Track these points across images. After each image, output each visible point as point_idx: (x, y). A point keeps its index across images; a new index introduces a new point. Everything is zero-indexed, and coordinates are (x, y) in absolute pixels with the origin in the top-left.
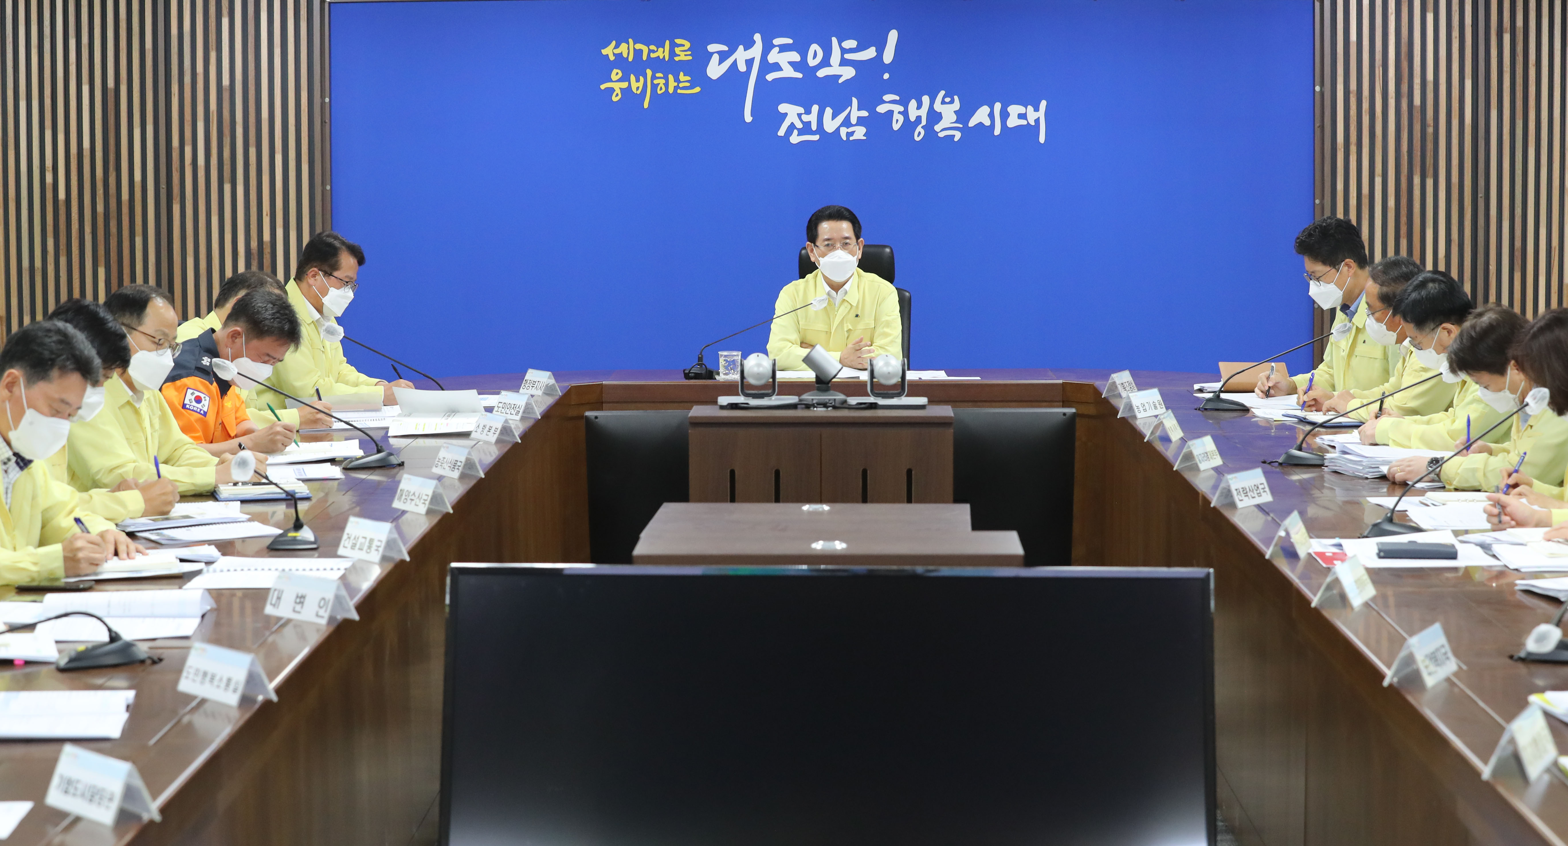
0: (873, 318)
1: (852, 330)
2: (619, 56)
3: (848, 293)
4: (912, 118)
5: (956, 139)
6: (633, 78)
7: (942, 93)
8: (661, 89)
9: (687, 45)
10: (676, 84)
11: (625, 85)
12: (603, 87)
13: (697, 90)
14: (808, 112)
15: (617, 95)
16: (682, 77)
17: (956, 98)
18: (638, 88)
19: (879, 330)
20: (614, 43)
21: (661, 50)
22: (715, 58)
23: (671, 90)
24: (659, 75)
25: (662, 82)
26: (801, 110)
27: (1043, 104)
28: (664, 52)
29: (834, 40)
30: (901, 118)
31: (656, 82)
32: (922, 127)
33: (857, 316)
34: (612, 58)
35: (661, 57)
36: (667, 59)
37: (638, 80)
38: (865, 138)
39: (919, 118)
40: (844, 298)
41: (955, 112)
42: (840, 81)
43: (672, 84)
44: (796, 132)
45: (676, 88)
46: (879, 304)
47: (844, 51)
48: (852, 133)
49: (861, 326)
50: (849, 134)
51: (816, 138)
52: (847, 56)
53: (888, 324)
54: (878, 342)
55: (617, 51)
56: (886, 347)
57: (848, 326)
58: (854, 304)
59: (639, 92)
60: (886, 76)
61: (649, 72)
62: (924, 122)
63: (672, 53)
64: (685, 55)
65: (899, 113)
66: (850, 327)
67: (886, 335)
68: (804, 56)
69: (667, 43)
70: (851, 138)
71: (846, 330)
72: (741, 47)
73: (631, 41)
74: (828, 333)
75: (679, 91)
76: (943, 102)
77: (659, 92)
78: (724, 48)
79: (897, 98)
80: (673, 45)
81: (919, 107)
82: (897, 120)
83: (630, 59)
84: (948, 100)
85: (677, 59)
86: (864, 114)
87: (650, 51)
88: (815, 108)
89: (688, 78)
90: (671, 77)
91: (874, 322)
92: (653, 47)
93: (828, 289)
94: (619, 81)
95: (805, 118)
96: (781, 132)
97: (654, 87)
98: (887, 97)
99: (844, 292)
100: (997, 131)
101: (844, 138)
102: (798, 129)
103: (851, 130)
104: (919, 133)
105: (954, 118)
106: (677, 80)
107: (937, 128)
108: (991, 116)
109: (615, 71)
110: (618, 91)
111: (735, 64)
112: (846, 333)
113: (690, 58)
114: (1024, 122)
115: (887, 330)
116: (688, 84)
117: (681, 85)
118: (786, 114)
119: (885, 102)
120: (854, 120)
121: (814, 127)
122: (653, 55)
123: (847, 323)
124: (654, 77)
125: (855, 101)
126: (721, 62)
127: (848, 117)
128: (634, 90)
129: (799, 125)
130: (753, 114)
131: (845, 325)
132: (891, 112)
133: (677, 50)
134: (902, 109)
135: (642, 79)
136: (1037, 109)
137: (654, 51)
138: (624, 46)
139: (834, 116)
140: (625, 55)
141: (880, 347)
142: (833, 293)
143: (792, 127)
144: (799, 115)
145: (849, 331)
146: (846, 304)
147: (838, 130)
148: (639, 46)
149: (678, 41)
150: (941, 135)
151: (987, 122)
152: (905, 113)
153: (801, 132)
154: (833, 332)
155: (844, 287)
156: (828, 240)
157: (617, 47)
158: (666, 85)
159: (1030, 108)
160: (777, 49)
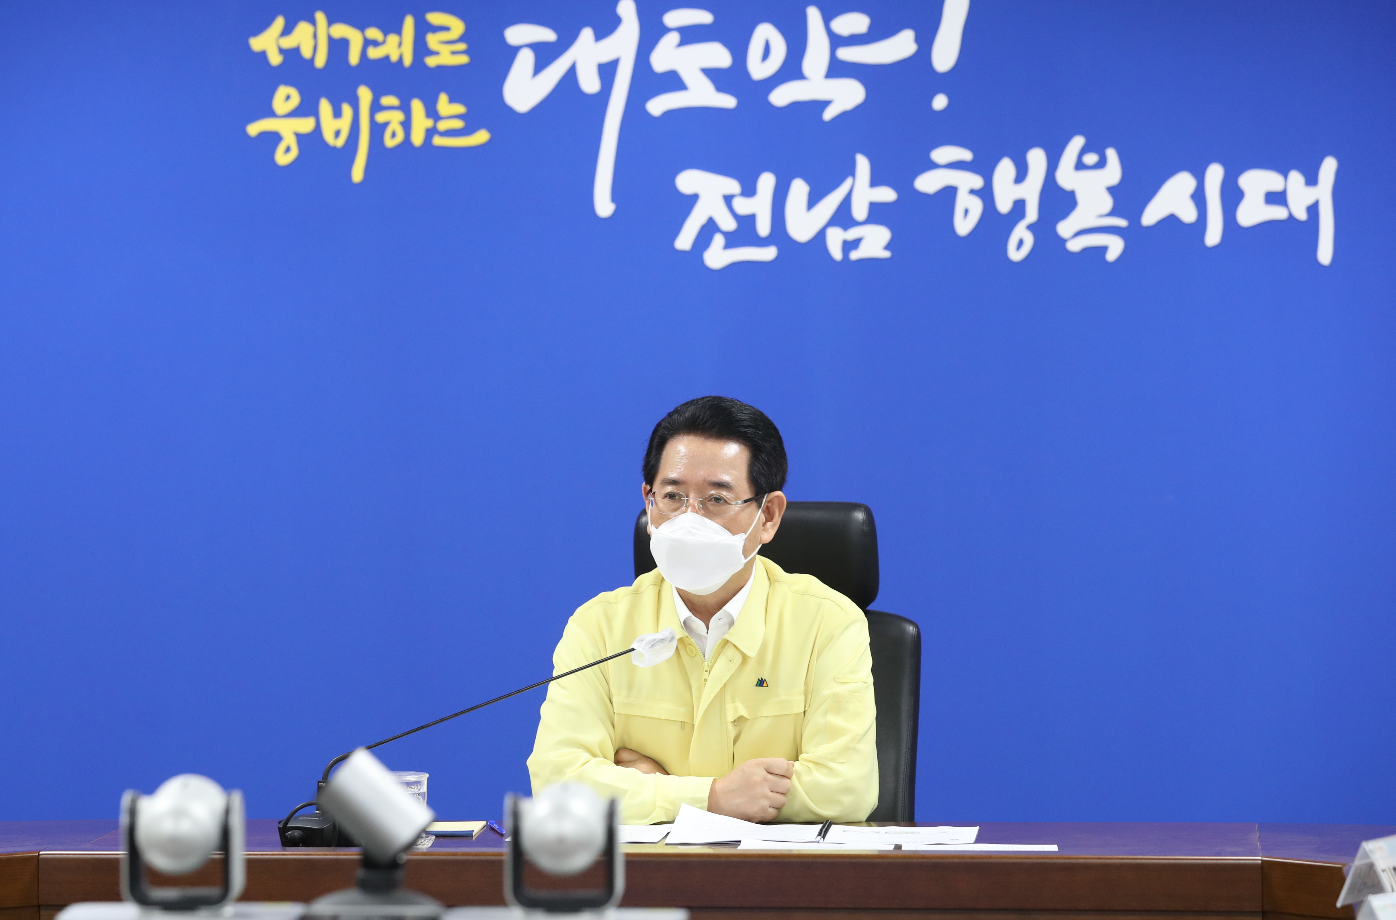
0: (802, 688)
1: (747, 719)
2: (292, 55)
3: (736, 623)
4: (1004, 205)
5: (1112, 255)
6: (325, 107)
7: (1078, 142)
8: (394, 135)
9: (457, 27)
10: (429, 123)
11: (306, 125)
12: (254, 129)
13: (481, 137)
14: (749, 190)
15: (288, 150)
16: (444, 105)
17: (1111, 154)
18: (337, 134)
19: (816, 719)
20: (279, 23)
21: (393, 39)
22: (525, 60)
23: (418, 138)
24: (389, 100)
25: (396, 117)
26: (732, 186)
27: (1329, 167)
28: (400, 45)
29: (814, 15)
30: (976, 206)
31: (381, 117)
32: (1030, 227)
33: (761, 683)
34: (275, 59)
35: (394, 58)
36: (408, 61)
37: (337, 114)
38: (887, 254)
39: (1019, 206)
40: (727, 637)
41: (1112, 190)
42: (828, 115)
43: (420, 123)
44: (719, 240)
45: (430, 133)
46: (815, 653)
47: (836, 41)
48: (855, 244)
49: (769, 710)
50: (849, 246)
51: (768, 254)
52: (846, 54)
53: (838, 705)
54: (811, 751)
55: (288, 42)
56: (831, 764)
57: (735, 709)
58: (752, 653)
59: (340, 142)
60: (940, 102)
61: (365, 95)
62: (1032, 214)
63: (421, 49)
64: (454, 53)
65: (972, 192)
66: (743, 712)
67: (832, 733)
68: (739, 54)
69: (409, 23)
70: (854, 255)
71: (731, 717)
72: (587, 34)
73: (320, 17)
74: (687, 726)
75: (438, 141)
76: (1080, 166)
77: (390, 143)
78: (547, 35)
79: (966, 155)
80: (423, 29)
81: (1021, 176)
82: (966, 212)
83: (320, 62)
84: (1091, 159)
85: (431, 62)
86: (887, 195)
87: (368, 43)
88: (767, 182)
89: (459, 109)
90: (417, 107)
91: (802, 697)
92: (374, 33)
93: (685, 613)
94: (294, 114)
95: (743, 206)
96: (684, 241)
97: (378, 130)
98: (942, 154)
99: (725, 621)
100: (1213, 236)
101: (836, 253)
102: (726, 234)
103: (852, 234)
104: (1021, 243)
105: (1107, 203)
106: (432, 113)
107: (1065, 228)
108: (1199, 197)
109: (283, 91)
110: (289, 140)
111: (571, 74)
112: (730, 726)
113: (463, 59)
114: (1278, 213)
115: (835, 720)
116: (459, 124)
117: (442, 126)
118: (694, 198)
119: (934, 166)
120: (860, 211)
121: (764, 227)
122: (374, 53)
123: (733, 701)
124: (376, 107)
125: (863, 164)
126: (539, 67)
127: (846, 203)
128: (329, 136)
129: (728, 224)
130: (616, 195)
131: (729, 707)
132: (949, 193)
133: (433, 40)
134: (977, 182)
135: (347, 110)
136: (1312, 180)
137: (375, 43)
138: (303, 29)
139: (813, 201)
140: (306, 53)
141: (816, 763)
142: (698, 624)
143: (710, 228)
144: (728, 199)
145: (739, 721)
146: (730, 651)
147: (821, 236)
148: (341, 30)
149: (435, 18)
150: (1075, 246)
151: (1188, 214)
152: (986, 194)
153: (732, 241)
154: (697, 722)
155: (725, 608)
156: (674, 482)
157: (287, 31)
158: (407, 125)
159: (1296, 178)
160: (674, 38)
